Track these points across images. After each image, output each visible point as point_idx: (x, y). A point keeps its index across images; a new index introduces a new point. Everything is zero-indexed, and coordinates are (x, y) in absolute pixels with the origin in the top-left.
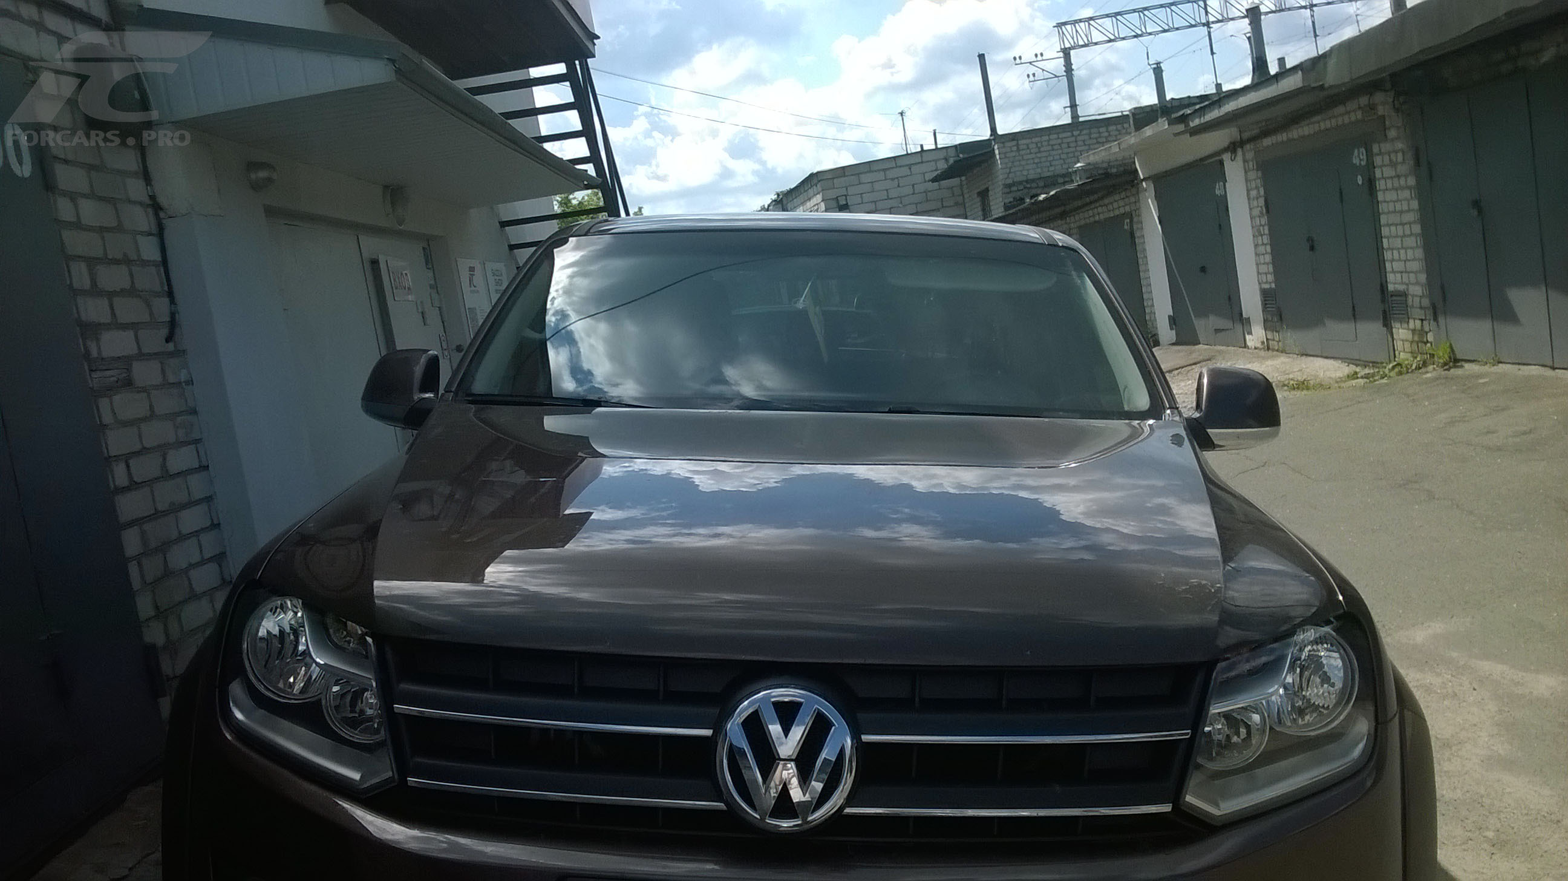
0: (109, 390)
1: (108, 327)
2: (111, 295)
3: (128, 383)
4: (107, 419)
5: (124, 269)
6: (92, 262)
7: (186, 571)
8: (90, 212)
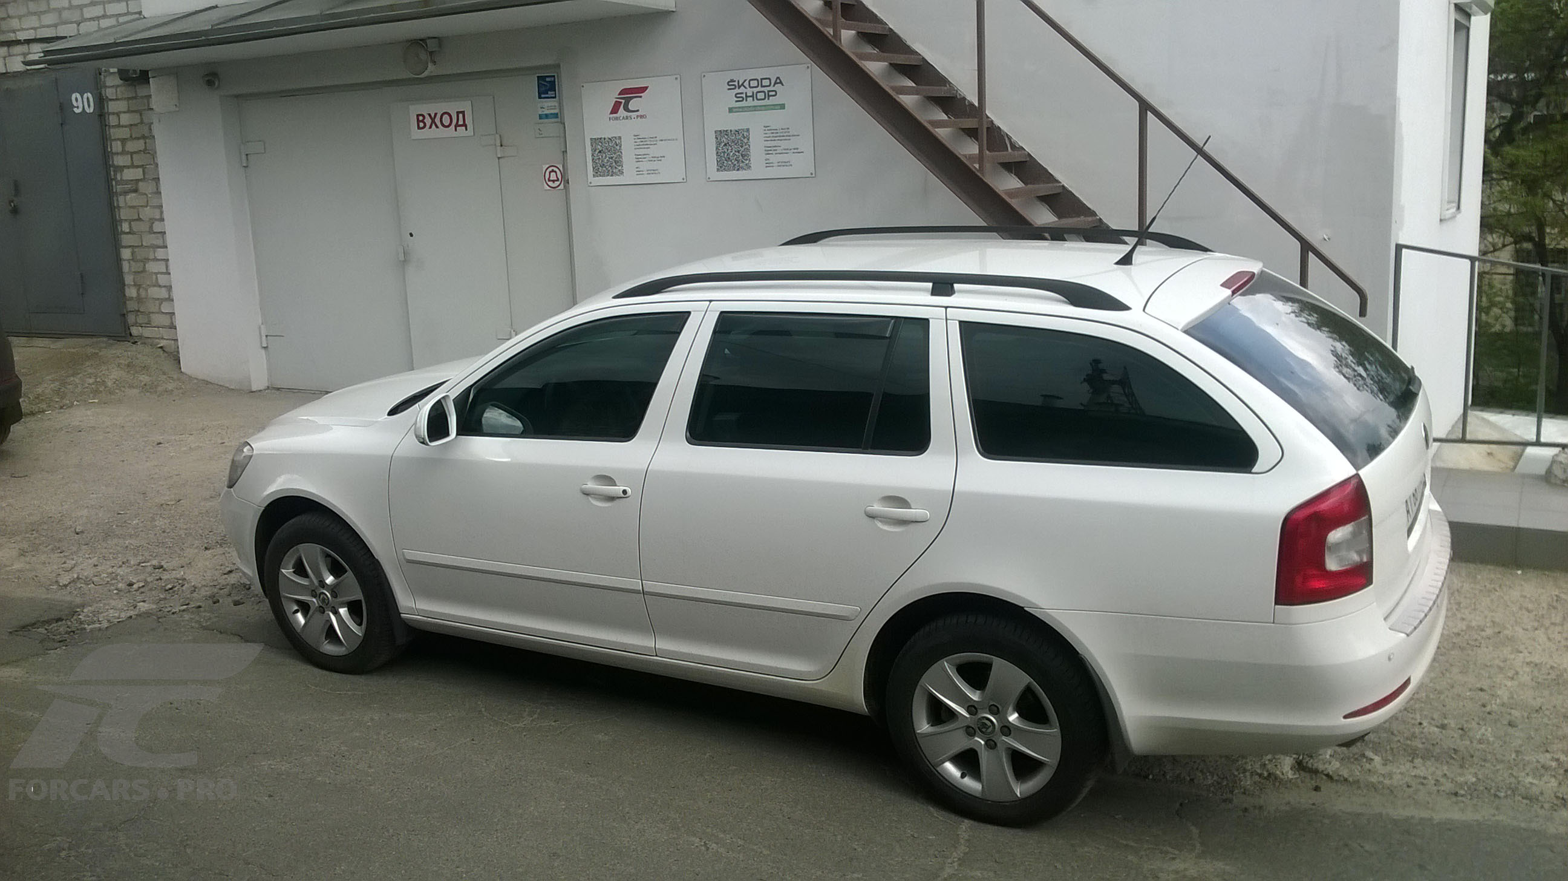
0: (126, 193)
1: (128, 167)
2: (132, 154)
3: (136, 191)
4: (122, 204)
5: (142, 141)
6: (124, 141)
7: (156, 274)
8: (125, 119)
